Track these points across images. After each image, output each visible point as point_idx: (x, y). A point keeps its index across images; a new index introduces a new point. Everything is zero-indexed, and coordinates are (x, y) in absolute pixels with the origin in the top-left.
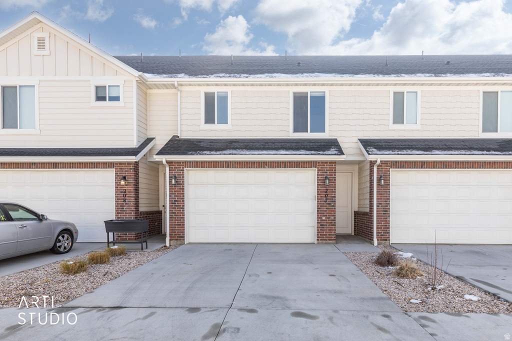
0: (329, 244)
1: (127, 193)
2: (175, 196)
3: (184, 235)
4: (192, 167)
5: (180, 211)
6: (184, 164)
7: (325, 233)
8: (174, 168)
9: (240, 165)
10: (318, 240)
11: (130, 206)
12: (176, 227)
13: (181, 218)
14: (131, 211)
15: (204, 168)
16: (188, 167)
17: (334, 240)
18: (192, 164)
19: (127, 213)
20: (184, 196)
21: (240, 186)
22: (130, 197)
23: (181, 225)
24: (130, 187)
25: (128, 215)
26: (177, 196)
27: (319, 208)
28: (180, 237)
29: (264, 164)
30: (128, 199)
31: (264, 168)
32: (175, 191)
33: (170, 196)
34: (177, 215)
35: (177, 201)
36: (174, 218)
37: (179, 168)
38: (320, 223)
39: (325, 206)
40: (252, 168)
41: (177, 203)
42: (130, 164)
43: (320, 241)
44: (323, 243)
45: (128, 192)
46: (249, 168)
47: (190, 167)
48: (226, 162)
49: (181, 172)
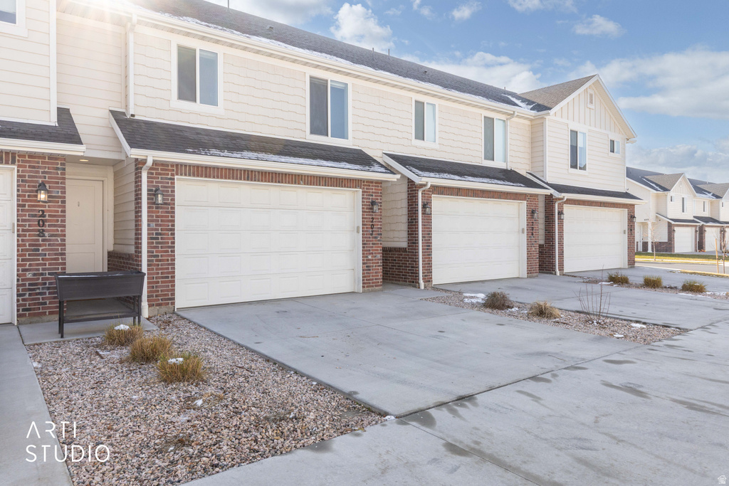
0: (375, 291)
1: (47, 218)
2: (156, 225)
3: (173, 294)
4: (190, 175)
5: (168, 251)
6: (175, 168)
7: (371, 278)
8: (156, 174)
9: (265, 177)
10: (363, 287)
11: (54, 245)
12: (158, 282)
13: (169, 264)
14: (56, 254)
15: (210, 177)
16: (181, 175)
17: (381, 285)
18: (190, 170)
19: (47, 260)
20: (173, 225)
21: (258, 210)
22: (55, 226)
23: (168, 277)
24: (54, 206)
25: (50, 264)
26: (160, 225)
27: (365, 244)
28: (166, 299)
29: (298, 178)
30: (48, 231)
31: (299, 184)
32: (157, 217)
33: (148, 225)
34: (160, 261)
35: (160, 234)
36: (155, 265)
37: (164, 174)
38: (366, 263)
39: (371, 241)
40: (282, 182)
41: (162, 238)
42: (56, 159)
43: (366, 289)
44: (369, 291)
45: (50, 216)
46: (279, 182)
47: (185, 175)
48: (245, 171)
49: (168, 183)
